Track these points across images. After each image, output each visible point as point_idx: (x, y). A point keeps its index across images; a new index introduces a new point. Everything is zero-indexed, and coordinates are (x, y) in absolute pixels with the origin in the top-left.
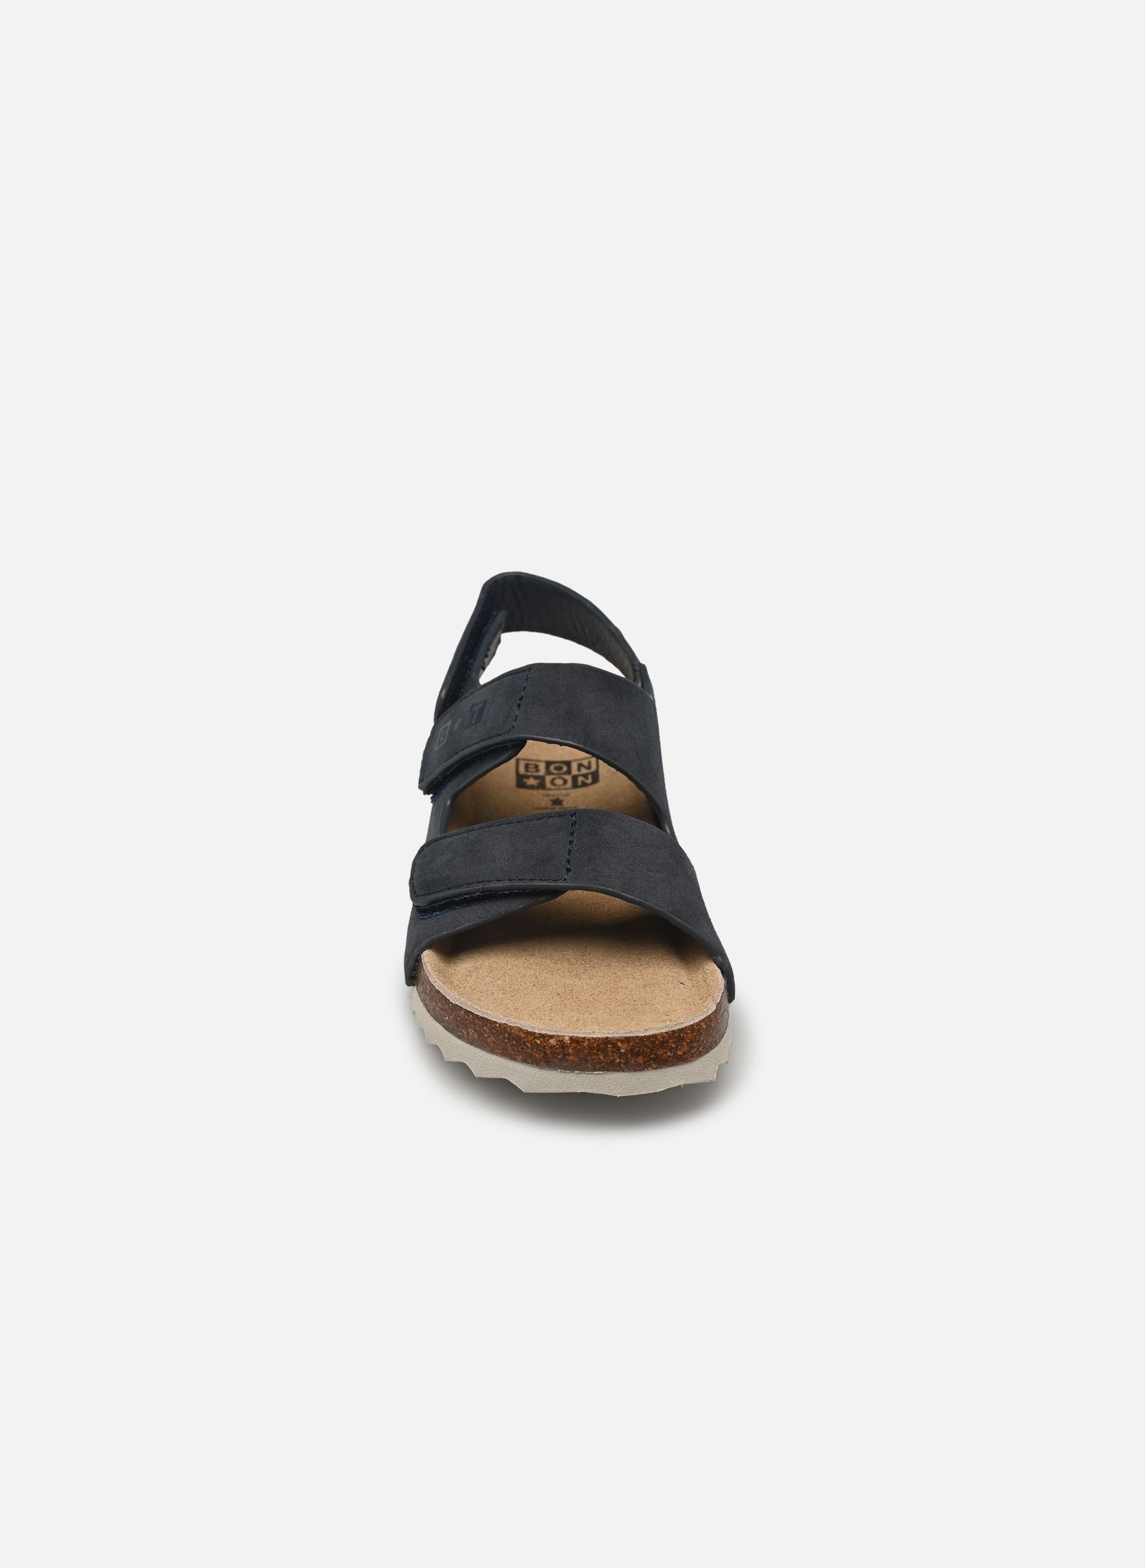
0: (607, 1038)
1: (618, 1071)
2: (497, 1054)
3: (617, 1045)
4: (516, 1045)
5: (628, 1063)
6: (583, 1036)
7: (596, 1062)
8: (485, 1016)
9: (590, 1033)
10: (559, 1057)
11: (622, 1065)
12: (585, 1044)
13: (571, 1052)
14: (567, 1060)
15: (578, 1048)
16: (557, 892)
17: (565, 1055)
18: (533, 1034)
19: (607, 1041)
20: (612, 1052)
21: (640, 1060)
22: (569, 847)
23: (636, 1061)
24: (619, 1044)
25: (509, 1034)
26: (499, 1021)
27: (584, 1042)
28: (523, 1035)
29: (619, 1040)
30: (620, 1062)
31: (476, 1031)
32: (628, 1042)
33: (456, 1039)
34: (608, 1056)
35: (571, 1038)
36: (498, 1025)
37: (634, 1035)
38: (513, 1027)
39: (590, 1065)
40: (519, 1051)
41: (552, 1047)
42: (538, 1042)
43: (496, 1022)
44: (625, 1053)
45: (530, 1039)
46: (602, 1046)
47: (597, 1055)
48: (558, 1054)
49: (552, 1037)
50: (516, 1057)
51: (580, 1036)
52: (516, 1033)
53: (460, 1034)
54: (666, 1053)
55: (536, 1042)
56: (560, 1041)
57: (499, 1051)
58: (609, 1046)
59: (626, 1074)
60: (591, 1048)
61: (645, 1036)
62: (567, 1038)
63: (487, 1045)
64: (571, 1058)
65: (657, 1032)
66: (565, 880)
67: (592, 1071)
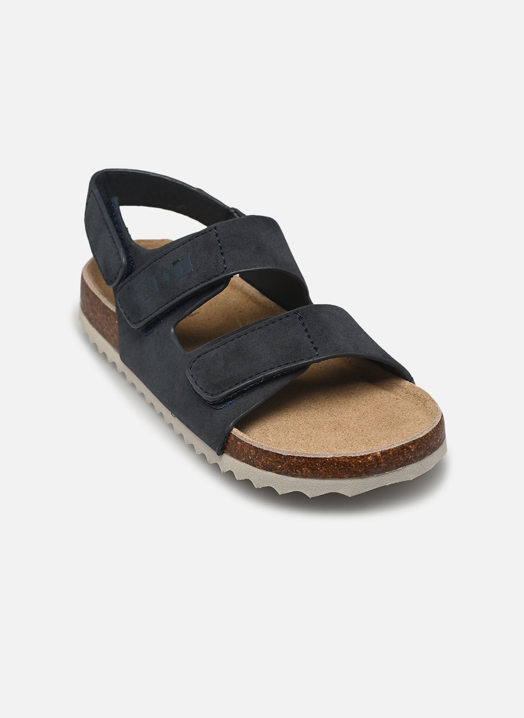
0: (403, 445)
1: (411, 464)
2: (328, 478)
3: (409, 447)
4: (344, 469)
5: (416, 457)
6: (388, 449)
7: (398, 462)
8: (317, 457)
9: (391, 446)
10: (375, 467)
11: (413, 459)
12: (391, 453)
13: (382, 461)
14: (380, 467)
15: (386, 457)
16: (305, 367)
17: (378, 464)
18: (355, 458)
19: (403, 447)
20: (407, 453)
21: (422, 453)
22: (306, 334)
23: (420, 454)
24: (410, 447)
25: (337, 463)
26: (328, 457)
27: (390, 453)
28: (348, 461)
29: (410, 444)
30: (411, 458)
31: (309, 468)
32: (415, 444)
33: (291, 478)
34: (405, 456)
35: (382, 453)
36: (328, 460)
37: (417, 438)
38: (340, 457)
39: (394, 466)
40: (346, 472)
41: (370, 462)
42: (360, 461)
43: (326, 458)
44: (413, 451)
45: (354, 461)
46: (400, 451)
47: (398, 457)
48: (374, 465)
49: (369, 455)
50: (344, 476)
51: (386, 449)
52: (343, 461)
53: (294, 473)
54: (433, 443)
55: (358, 462)
56: (375, 456)
57: (331, 476)
58: (405, 450)
59: (415, 464)
60: (394, 454)
61: (423, 436)
62: (379, 453)
63: (320, 475)
64: (382, 465)
65: (428, 432)
66: (317, 355)
67: (396, 469)
